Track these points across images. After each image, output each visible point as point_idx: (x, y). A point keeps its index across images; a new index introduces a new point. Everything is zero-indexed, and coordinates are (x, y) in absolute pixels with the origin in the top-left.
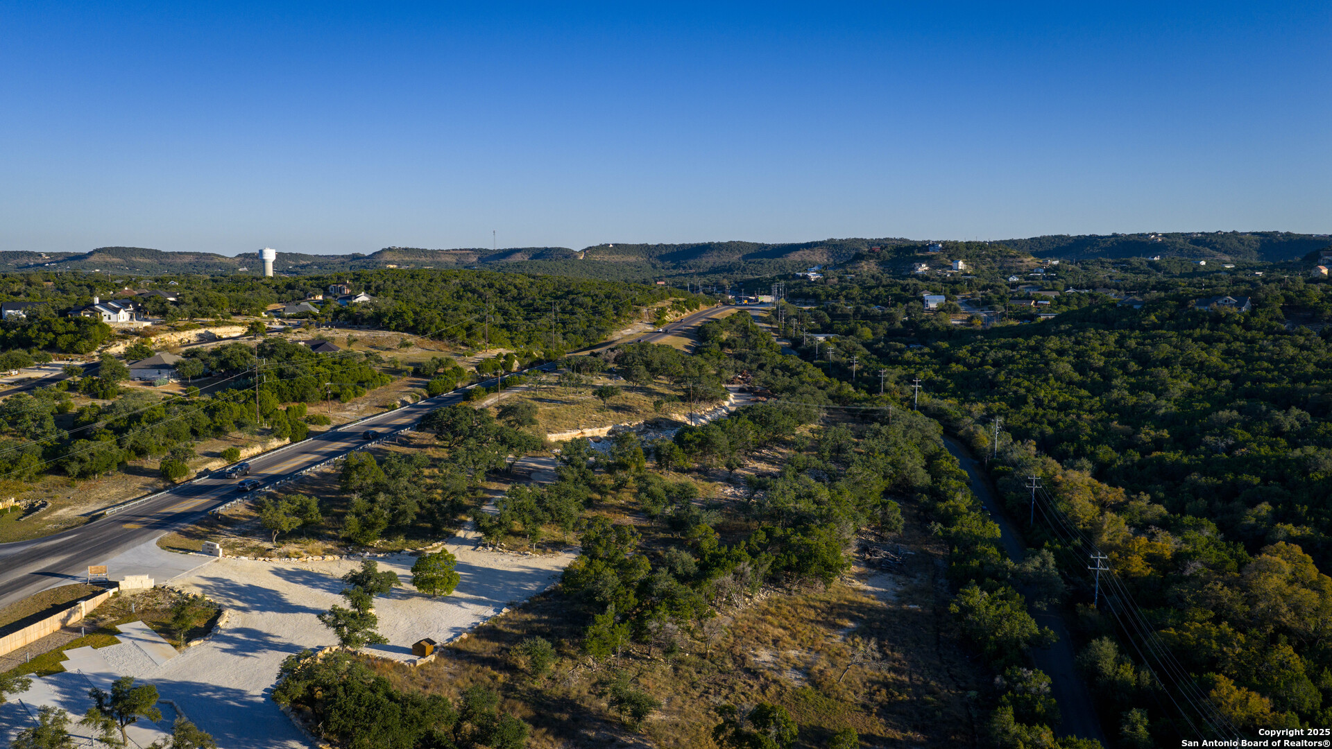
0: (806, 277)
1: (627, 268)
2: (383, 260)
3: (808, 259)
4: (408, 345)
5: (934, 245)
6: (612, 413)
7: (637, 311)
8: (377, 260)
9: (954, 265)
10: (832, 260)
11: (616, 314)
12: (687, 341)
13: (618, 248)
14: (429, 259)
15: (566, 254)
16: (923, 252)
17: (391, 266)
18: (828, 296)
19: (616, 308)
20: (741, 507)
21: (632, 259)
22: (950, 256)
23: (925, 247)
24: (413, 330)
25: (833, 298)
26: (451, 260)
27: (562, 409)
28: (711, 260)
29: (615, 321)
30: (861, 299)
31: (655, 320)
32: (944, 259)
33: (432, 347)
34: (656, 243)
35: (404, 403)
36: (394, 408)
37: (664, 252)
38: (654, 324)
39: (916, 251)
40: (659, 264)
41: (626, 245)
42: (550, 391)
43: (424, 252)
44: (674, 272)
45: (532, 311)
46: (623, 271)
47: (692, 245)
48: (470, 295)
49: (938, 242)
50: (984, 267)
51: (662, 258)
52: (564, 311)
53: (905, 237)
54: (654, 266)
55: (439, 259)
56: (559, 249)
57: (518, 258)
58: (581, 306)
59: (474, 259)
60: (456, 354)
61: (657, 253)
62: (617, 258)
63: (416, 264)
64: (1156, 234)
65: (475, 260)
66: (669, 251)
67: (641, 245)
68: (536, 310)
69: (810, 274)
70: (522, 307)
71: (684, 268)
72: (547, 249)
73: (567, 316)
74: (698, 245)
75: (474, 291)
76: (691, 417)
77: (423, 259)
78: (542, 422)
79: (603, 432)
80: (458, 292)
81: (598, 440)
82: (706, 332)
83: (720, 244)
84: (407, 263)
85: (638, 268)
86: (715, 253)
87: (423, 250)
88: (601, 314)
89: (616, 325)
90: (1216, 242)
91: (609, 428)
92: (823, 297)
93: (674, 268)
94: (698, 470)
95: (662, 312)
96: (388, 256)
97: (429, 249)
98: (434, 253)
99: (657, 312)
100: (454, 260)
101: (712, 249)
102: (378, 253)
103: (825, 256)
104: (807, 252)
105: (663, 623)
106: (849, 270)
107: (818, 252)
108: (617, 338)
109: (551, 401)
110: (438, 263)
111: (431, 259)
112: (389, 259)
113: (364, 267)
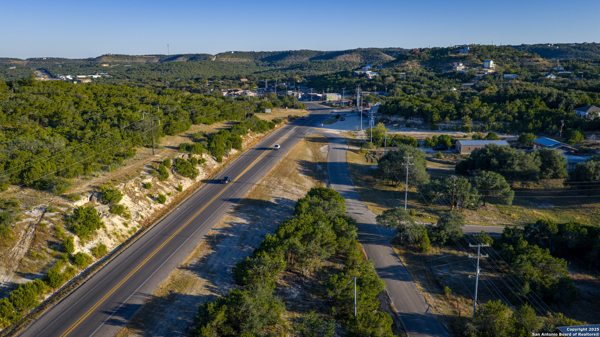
0: (365, 75)
1: (240, 66)
2: (101, 61)
3: (349, 60)
5: (463, 47)
8: (98, 62)
9: (486, 64)
10: (363, 61)
13: (237, 54)
14: (130, 61)
15: (206, 57)
16: (455, 53)
17: (104, 65)
18: (444, 115)
21: (245, 60)
22: (479, 57)
23: (456, 50)
25: (451, 118)
26: (143, 61)
28: (290, 61)
30: (498, 119)
32: (474, 59)
34: (259, 51)
37: (263, 56)
39: (449, 52)
40: (261, 63)
41: (242, 52)
43: (127, 57)
44: (269, 68)
46: (238, 67)
47: (279, 52)
49: (466, 46)
50: (508, 66)
51: (263, 60)
53: (401, 47)
54: (257, 65)
55: (136, 61)
56: (204, 54)
57: (181, 59)
59: (156, 61)
61: (260, 57)
62: (235, 60)
63: (121, 64)
64: (551, 45)
66: (267, 55)
67: (251, 52)
69: (368, 72)
71: (275, 66)
72: (198, 55)
74: (283, 52)
77: (126, 61)
83: (295, 52)
84: (115, 63)
85: (248, 65)
86: (293, 57)
87: (127, 56)
92: (436, 117)
93: (269, 65)
96: (104, 60)
97: (131, 55)
98: (133, 57)
100: (145, 62)
101: (291, 54)
102: (99, 57)
103: (359, 58)
104: (348, 55)
106: (399, 69)
107: (354, 55)
110: (135, 63)
111: (131, 61)
112: (105, 61)
113: (89, 66)
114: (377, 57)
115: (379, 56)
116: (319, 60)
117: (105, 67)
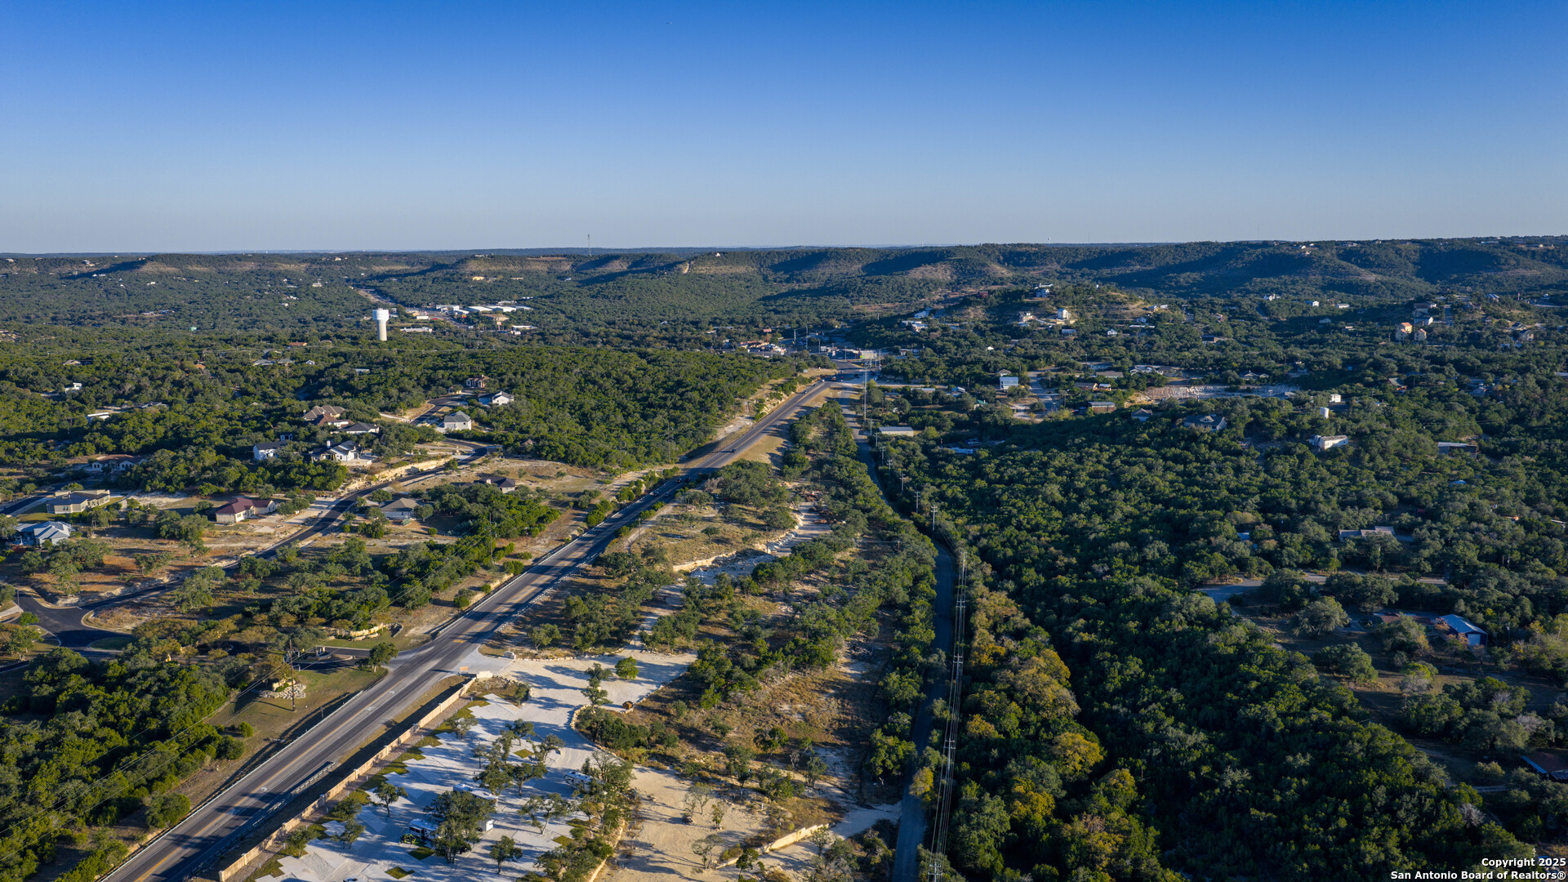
0: (910, 327)
1: (736, 284)
2: (468, 271)
4: (562, 475)
5: (1041, 289)
6: (715, 545)
7: (739, 404)
8: (462, 271)
11: (720, 409)
12: (780, 442)
13: (727, 257)
14: (517, 268)
15: (669, 263)
16: (1031, 297)
17: (478, 278)
19: (720, 403)
20: (788, 621)
21: (741, 270)
22: (1056, 302)
23: (1032, 292)
24: (564, 460)
25: (920, 377)
26: (543, 267)
27: (681, 544)
28: (828, 271)
29: (719, 416)
31: (754, 414)
32: (1050, 307)
33: (580, 474)
34: (768, 250)
35: (574, 537)
36: (568, 542)
37: (776, 261)
38: (753, 418)
40: (771, 276)
42: (673, 525)
43: (512, 259)
44: (788, 287)
45: (648, 408)
46: (732, 287)
48: (591, 386)
51: (775, 268)
52: (675, 407)
54: (765, 279)
55: (528, 268)
57: (616, 266)
58: (690, 400)
60: (599, 482)
61: (769, 262)
62: (725, 269)
63: (504, 274)
65: (568, 268)
66: (782, 259)
67: (752, 253)
68: (651, 406)
69: (915, 324)
70: (639, 401)
71: (798, 281)
73: (678, 413)
75: (594, 383)
76: (768, 545)
77: (512, 268)
78: (668, 556)
79: (708, 562)
80: (579, 383)
81: (706, 569)
82: (795, 433)
83: (837, 250)
84: (495, 274)
85: (749, 281)
86: (832, 263)
88: (707, 411)
89: (720, 421)
90: (1371, 254)
91: (713, 559)
93: (787, 281)
94: (766, 594)
95: (760, 404)
96: (473, 267)
98: (522, 260)
99: (757, 405)
100: (546, 269)
101: (829, 259)
102: (463, 262)
103: (948, 272)
104: (929, 268)
105: (736, 693)
107: (941, 267)
108: (721, 436)
109: (674, 536)
110: (528, 272)
111: (520, 268)
112: (474, 269)
113: (449, 280)
114: (980, 272)
115: (984, 269)
116: (877, 277)
117: (480, 283)
